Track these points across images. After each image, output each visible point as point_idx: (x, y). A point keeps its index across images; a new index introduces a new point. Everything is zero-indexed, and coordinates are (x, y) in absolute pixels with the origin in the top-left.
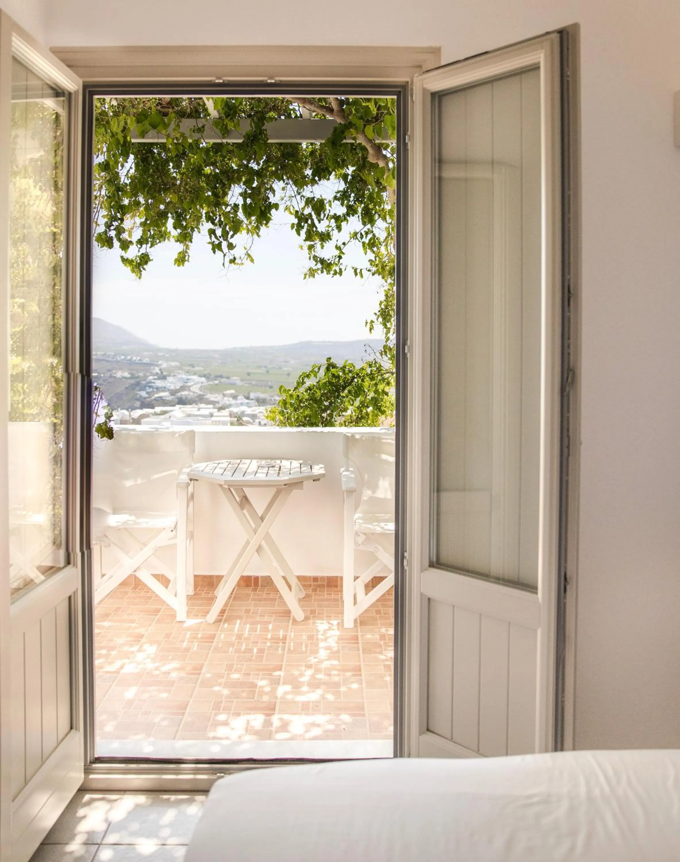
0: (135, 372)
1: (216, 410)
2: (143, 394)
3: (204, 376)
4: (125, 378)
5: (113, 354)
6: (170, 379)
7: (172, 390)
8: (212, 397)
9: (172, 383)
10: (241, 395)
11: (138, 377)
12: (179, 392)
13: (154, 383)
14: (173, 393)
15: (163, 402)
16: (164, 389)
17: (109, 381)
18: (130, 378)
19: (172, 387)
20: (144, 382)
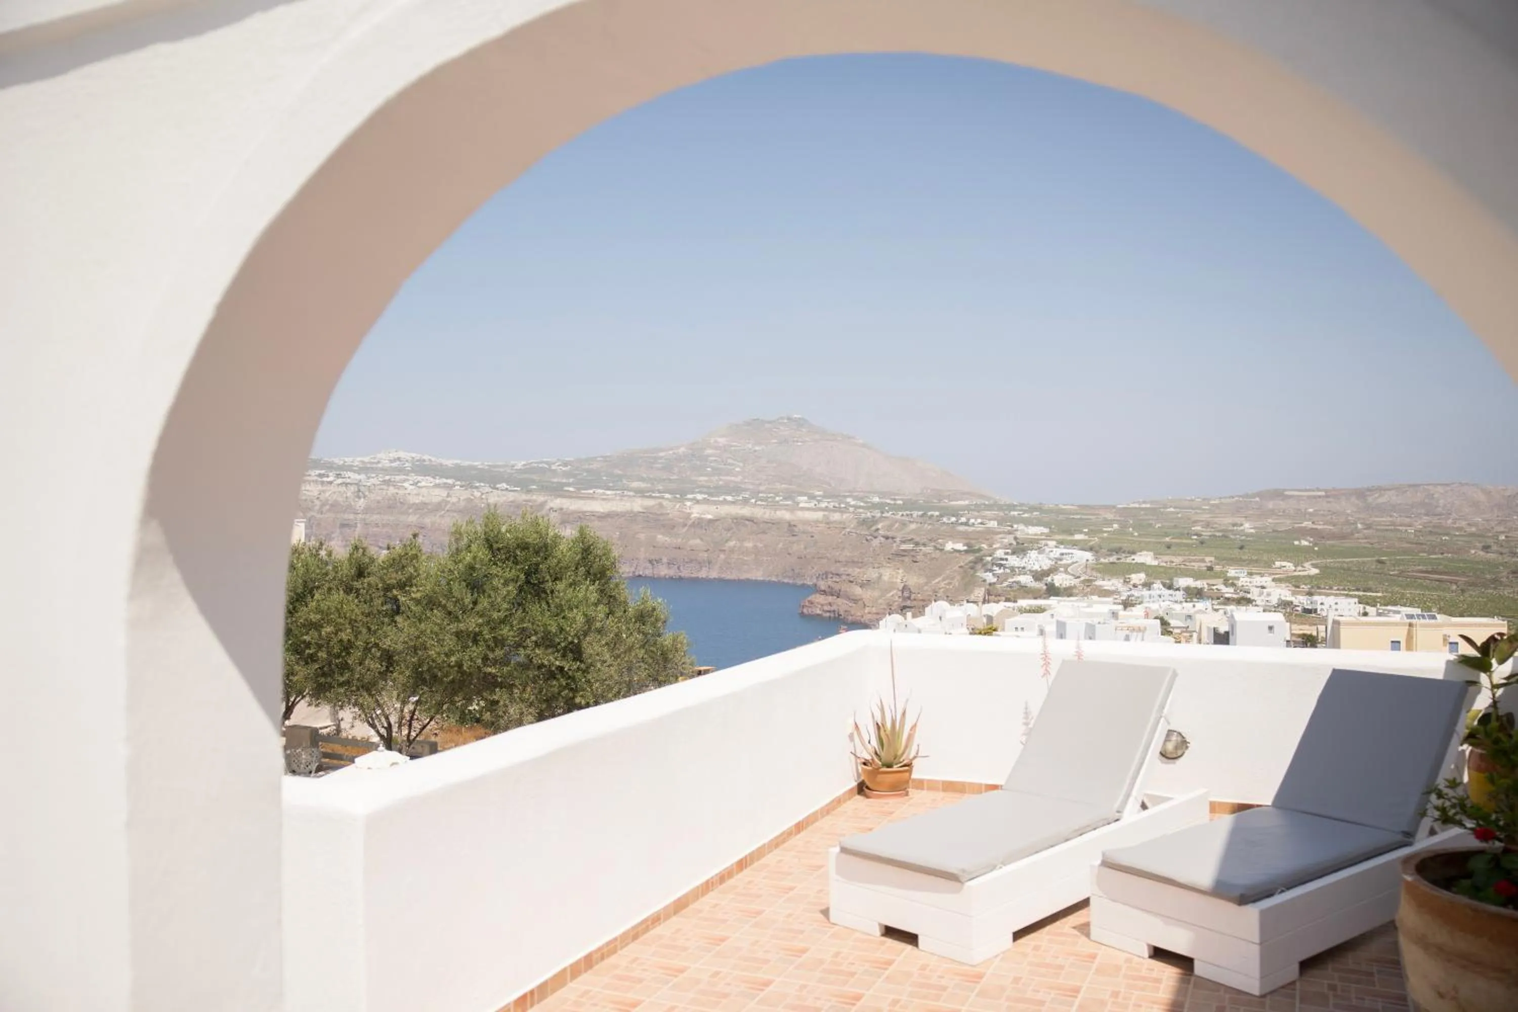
0: (973, 542)
1: (1121, 607)
2: (990, 578)
3: (1091, 549)
4: (959, 551)
5: (937, 513)
6: (1033, 554)
7: (1036, 571)
8: (1108, 584)
9: (1036, 560)
10: (1159, 581)
11: (980, 550)
12: (1048, 575)
13: (1007, 560)
14: (1039, 576)
15: (1025, 591)
16: (1023, 570)
17: (933, 556)
18: (966, 552)
19: (1036, 567)
20: (989, 559)
